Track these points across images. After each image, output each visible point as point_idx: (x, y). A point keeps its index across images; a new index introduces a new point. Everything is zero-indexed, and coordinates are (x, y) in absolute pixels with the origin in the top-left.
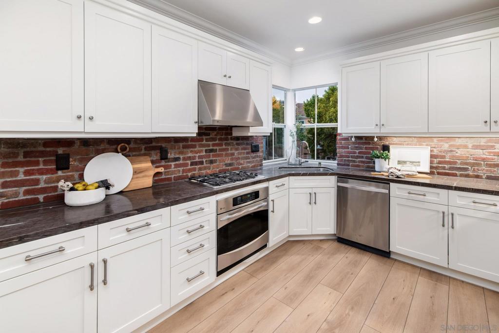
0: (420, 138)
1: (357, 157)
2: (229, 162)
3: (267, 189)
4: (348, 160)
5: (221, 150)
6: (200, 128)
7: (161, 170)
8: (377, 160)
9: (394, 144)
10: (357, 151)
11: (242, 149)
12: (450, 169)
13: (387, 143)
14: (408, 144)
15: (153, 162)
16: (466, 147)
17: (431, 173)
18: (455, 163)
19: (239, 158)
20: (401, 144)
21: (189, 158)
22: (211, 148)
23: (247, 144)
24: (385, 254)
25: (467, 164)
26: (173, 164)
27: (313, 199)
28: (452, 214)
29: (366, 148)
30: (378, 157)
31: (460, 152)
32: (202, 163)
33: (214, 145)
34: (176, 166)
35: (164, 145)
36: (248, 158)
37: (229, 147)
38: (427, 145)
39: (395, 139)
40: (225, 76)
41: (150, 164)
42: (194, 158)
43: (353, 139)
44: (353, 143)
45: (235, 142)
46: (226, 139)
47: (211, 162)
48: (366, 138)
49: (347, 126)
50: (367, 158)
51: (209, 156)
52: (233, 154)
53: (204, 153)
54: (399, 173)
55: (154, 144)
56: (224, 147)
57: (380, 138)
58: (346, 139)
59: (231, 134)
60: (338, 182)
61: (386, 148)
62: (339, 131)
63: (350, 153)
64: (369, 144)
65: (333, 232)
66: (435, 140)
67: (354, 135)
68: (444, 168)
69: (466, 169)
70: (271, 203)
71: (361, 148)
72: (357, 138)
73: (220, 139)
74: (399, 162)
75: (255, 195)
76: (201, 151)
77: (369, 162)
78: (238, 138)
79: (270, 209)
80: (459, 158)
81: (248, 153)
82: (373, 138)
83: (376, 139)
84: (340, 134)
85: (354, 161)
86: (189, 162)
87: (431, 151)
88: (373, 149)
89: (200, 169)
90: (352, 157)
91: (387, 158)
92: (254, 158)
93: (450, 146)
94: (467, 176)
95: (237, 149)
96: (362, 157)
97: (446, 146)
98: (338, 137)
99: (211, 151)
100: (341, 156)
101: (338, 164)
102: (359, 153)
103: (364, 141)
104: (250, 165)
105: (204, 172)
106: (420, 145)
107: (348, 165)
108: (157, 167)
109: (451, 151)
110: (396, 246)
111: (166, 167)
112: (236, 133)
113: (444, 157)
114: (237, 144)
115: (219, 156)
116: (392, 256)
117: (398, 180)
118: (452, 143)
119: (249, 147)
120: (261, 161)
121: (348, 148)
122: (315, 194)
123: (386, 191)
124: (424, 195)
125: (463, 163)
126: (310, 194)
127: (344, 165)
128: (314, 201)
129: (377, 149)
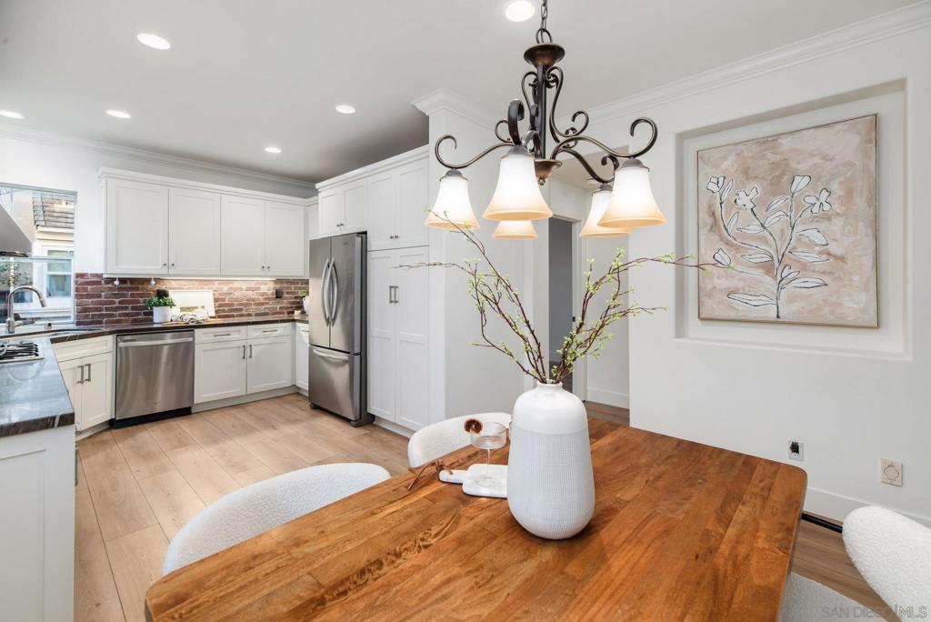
0: (204, 282)
1: (117, 309)
4: (99, 315)
8: (156, 310)
9: (172, 288)
10: (117, 300)
12: (230, 310)
13: (162, 287)
14: (189, 288)
16: (241, 289)
17: (219, 317)
18: (233, 304)
20: (181, 288)
25: (242, 304)
27: (85, 374)
28: (251, 346)
29: (133, 295)
31: (237, 294)
38: (209, 288)
39: (173, 283)
43: (117, 283)
48: (133, 281)
49: (117, 264)
50: (133, 308)
57: (157, 281)
58: (97, 283)
60: (119, 341)
61: (162, 294)
63: (101, 303)
64: (137, 289)
65: (108, 419)
66: (216, 282)
67: (117, 277)
68: (224, 311)
69: (241, 310)
71: (124, 295)
72: (122, 281)
74: (182, 309)
77: (139, 315)
80: (235, 300)
82: (148, 280)
83: (153, 282)
85: (112, 316)
87: (214, 294)
90: (107, 309)
91: (169, 304)
93: (230, 289)
94: (242, 315)
96: (126, 308)
97: (225, 289)
98: (79, 280)
100: (85, 310)
102: (120, 302)
103: (128, 285)
106: (202, 288)
107: (100, 323)
109: (230, 294)
110: (203, 396)
113: (223, 300)
116: (194, 410)
118: (231, 286)
121: (100, 296)
122: (89, 365)
123: (191, 339)
124: (229, 335)
125: (238, 305)
126: (82, 367)
127: (92, 323)
128: (86, 377)
129: (149, 295)
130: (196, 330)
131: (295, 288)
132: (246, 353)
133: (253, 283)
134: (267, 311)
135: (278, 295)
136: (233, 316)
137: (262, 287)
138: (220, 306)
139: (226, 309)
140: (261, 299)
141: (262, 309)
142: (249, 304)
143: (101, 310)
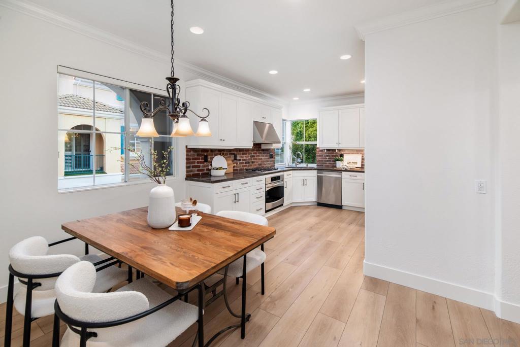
1: (327, 161)
2: (260, 163)
3: (283, 175)
4: (323, 163)
5: (257, 156)
6: (254, 144)
7: (235, 165)
8: (337, 162)
9: (346, 154)
11: (266, 156)
13: (342, 153)
14: (351, 154)
15: (232, 161)
17: (362, 168)
19: (264, 161)
20: (348, 154)
21: (244, 160)
22: (253, 155)
23: (268, 153)
24: (339, 207)
26: (238, 162)
27: (305, 182)
29: (332, 156)
30: (338, 160)
32: (249, 162)
33: (254, 153)
34: (240, 163)
35: (235, 153)
36: (268, 161)
37: (260, 155)
39: (346, 151)
40: (263, 118)
41: (231, 162)
42: (246, 160)
43: (325, 151)
44: (326, 153)
45: (262, 152)
46: (259, 150)
47: (253, 162)
48: (332, 150)
50: (332, 161)
51: (251, 159)
52: (261, 159)
53: (250, 158)
54: (346, 167)
55: (232, 152)
56: (258, 155)
57: (339, 150)
58: (322, 151)
59: (261, 147)
60: (318, 173)
61: (342, 155)
62: (318, 146)
63: (323, 159)
65: (315, 201)
66: (363, 151)
67: (326, 149)
70: (285, 183)
71: (329, 156)
72: (328, 150)
73: (256, 150)
75: (278, 178)
76: (248, 157)
77: (334, 164)
78: (264, 150)
79: (285, 186)
81: (268, 159)
82: (335, 150)
83: (337, 151)
84: (318, 148)
85: (326, 163)
86: (244, 162)
88: (335, 156)
89: (248, 166)
90: (325, 161)
91: (342, 160)
92: (271, 161)
95: (263, 156)
96: (330, 161)
98: (317, 150)
99: (253, 156)
100: (319, 161)
101: (317, 165)
102: (329, 158)
103: (331, 152)
104: (269, 165)
105: (250, 167)
106: (357, 154)
107: (323, 166)
108: (234, 163)
110: (345, 202)
111: (237, 164)
112: (263, 147)
114: (264, 153)
115: (256, 159)
116: (343, 208)
117: (346, 170)
119: (269, 155)
120: (274, 163)
121: (322, 156)
122: (306, 180)
123: (340, 176)
124: (356, 176)
127: (320, 166)
129: (338, 156)
130: (343, 172)
143: (322, 161)
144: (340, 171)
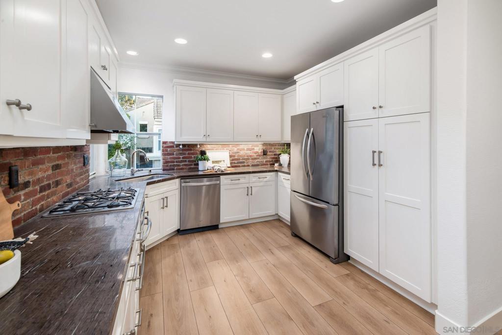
0: (224, 144)
1: (182, 161)
2: (69, 181)
4: (173, 165)
5: (65, 165)
8: (200, 162)
9: (208, 149)
10: (181, 157)
11: (78, 162)
12: (238, 163)
13: (203, 149)
14: (216, 149)
16: (244, 149)
17: (232, 167)
18: (239, 159)
19: (76, 175)
20: (212, 149)
21: (38, 181)
23: (81, 156)
24: (215, 228)
25: (244, 159)
26: (22, 193)
28: (251, 187)
29: (189, 154)
30: (202, 160)
31: (242, 153)
32: (49, 186)
33: (59, 158)
34: (27, 196)
36: (81, 174)
37: (69, 161)
38: (227, 149)
39: (209, 146)
43: (181, 147)
44: (178, 150)
48: (189, 145)
49: (181, 136)
50: (189, 161)
51: (55, 176)
52: (72, 170)
53: (51, 172)
54: (221, 169)
56: (66, 160)
57: (201, 145)
58: (172, 147)
60: (181, 183)
61: (203, 153)
63: (174, 158)
64: (191, 150)
65: (176, 229)
66: (231, 145)
67: (181, 143)
69: (244, 162)
71: (184, 154)
72: (184, 145)
74: (213, 162)
76: (49, 169)
78: (75, 148)
80: (241, 156)
81: (81, 167)
82: (196, 145)
83: (199, 146)
85: (179, 165)
86: (38, 187)
87: (230, 153)
89: (48, 196)
90: (177, 162)
92: (84, 173)
93: (238, 149)
94: (244, 166)
95: (75, 163)
96: (186, 161)
97: (235, 149)
98: (164, 145)
99: (57, 167)
100: (167, 162)
101: (164, 170)
102: (183, 158)
103: (187, 148)
106: (223, 149)
107: (173, 169)
109: (238, 152)
110: (224, 218)
113: (234, 156)
115: (63, 173)
116: (220, 226)
117: (225, 173)
118: (238, 148)
119: (82, 159)
121: (173, 155)
122: (167, 198)
123: (218, 182)
124: (239, 180)
125: (242, 159)
126: (163, 199)
127: (170, 170)
128: (165, 205)
129: (197, 154)
130: (221, 176)
131: (274, 149)
132: (249, 191)
133: (250, 145)
134: (258, 163)
135: (265, 153)
136: (239, 166)
137: (255, 148)
138: (233, 160)
139: (236, 162)
140: (255, 156)
141: (255, 162)
142: (248, 159)
143: (173, 162)
144: (217, 175)
